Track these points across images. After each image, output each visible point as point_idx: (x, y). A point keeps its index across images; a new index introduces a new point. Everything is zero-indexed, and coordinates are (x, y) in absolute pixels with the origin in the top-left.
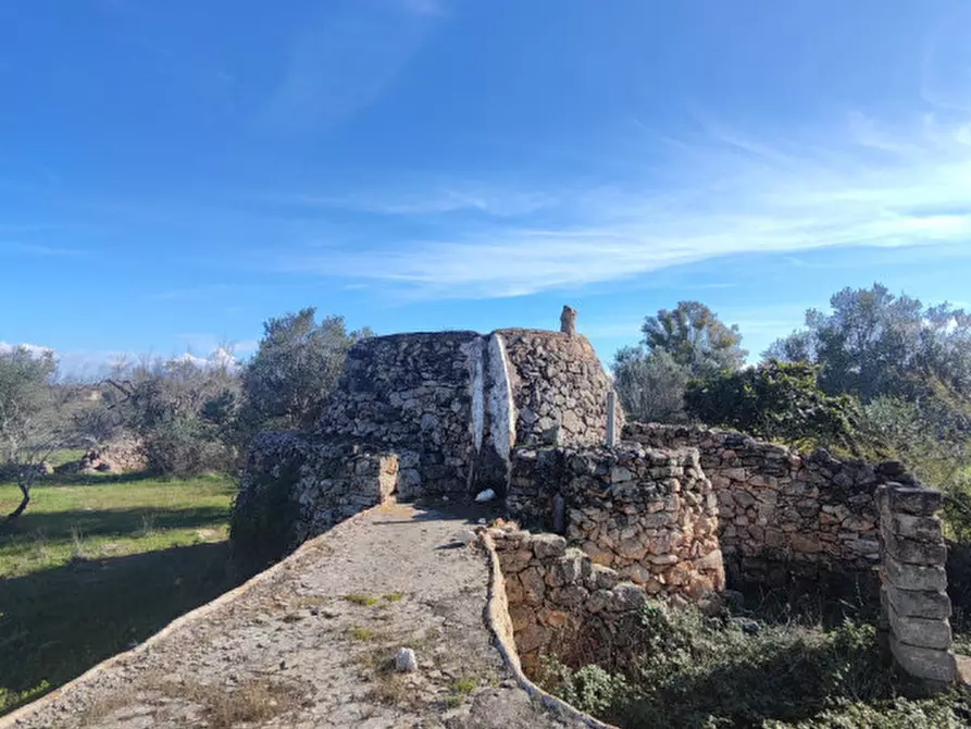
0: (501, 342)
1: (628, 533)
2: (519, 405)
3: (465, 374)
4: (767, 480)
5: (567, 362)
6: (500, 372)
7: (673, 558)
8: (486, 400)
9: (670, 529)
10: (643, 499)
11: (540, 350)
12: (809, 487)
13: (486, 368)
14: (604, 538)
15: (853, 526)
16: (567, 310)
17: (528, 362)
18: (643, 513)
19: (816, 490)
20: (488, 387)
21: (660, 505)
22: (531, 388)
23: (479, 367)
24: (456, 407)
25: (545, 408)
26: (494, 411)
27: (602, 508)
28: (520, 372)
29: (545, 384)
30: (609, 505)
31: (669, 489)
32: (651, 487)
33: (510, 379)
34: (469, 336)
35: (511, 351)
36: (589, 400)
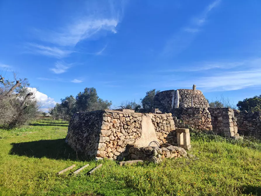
0: (178, 91)
1: (191, 119)
2: (180, 101)
3: (172, 97)
5: (192, 95)
6: (177, 96)
7: (200, 124)
8: (174, 101)
9: (199, 119)
10: (194, 114)
11: (186, 92)
13: (175, 96)
14: (186, 119)
16: (194, 85)
17: (183, 94)
18: (194, 116)
19: (242, 118)
20: (175, 99)
21: (197, 115)
22: (183, 99)
23: (174, 95)
24: (170, 102)
25: (185, 102)
26: (175, 102)
27: (186, 115)
28: (181, 96)
29: (186, 98)
30: (188, 114)
31: (199, 113)
32: (195, 112)
33: (179, 97)
34: (173, 91)
35: (180, 93)
36: (197, 102)
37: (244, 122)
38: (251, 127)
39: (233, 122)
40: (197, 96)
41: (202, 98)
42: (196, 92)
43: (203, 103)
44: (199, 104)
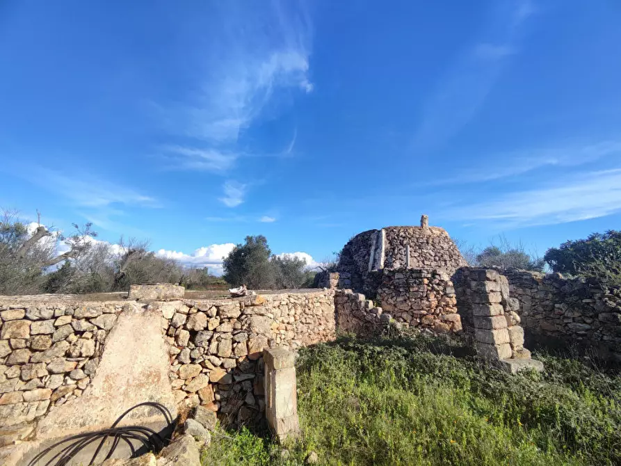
0: (384, 233)
1: (400, 299)
2: (386, 255)
3: (371, 246)
4: (524, 291)
5: (417, 239)
6: (381, 244)
7: (425, 312)
8: (375, 254)
9: (422, 300)
10: (407, 286)
11: (402, 234)
12: (546, 294)
13: (377, 243)
14: (390, 300)
15: (570, 314)
16: (423, 217)
17: (395, 238)
18: (407, 291)
19: (550, 295)
20: (376, 250)
21: (416, 289)
22: (394, 249)
23: (375, 242)
24: (367, 257)
25: (399, 256)
26: (377, 258)
27: (389, 288)
28: (390, 243)
29: (401, 247)
30: (392, 287)
31: (421, 283)
32: (411, 281)
33: (384, 245)
34: (374, 231)
35: (388, 235)
36: (430, 254)
37: (557, 305)
38: (578, 322)
39: (505, 311)
40: (430, 241)
41: (446, 246)
42: (429, 232)
43: (446, 257)
44: (435, 260)
